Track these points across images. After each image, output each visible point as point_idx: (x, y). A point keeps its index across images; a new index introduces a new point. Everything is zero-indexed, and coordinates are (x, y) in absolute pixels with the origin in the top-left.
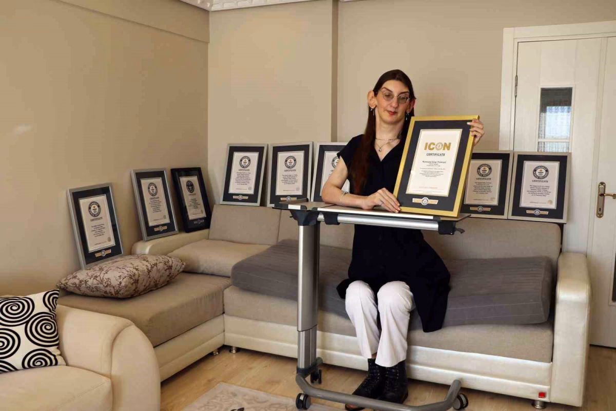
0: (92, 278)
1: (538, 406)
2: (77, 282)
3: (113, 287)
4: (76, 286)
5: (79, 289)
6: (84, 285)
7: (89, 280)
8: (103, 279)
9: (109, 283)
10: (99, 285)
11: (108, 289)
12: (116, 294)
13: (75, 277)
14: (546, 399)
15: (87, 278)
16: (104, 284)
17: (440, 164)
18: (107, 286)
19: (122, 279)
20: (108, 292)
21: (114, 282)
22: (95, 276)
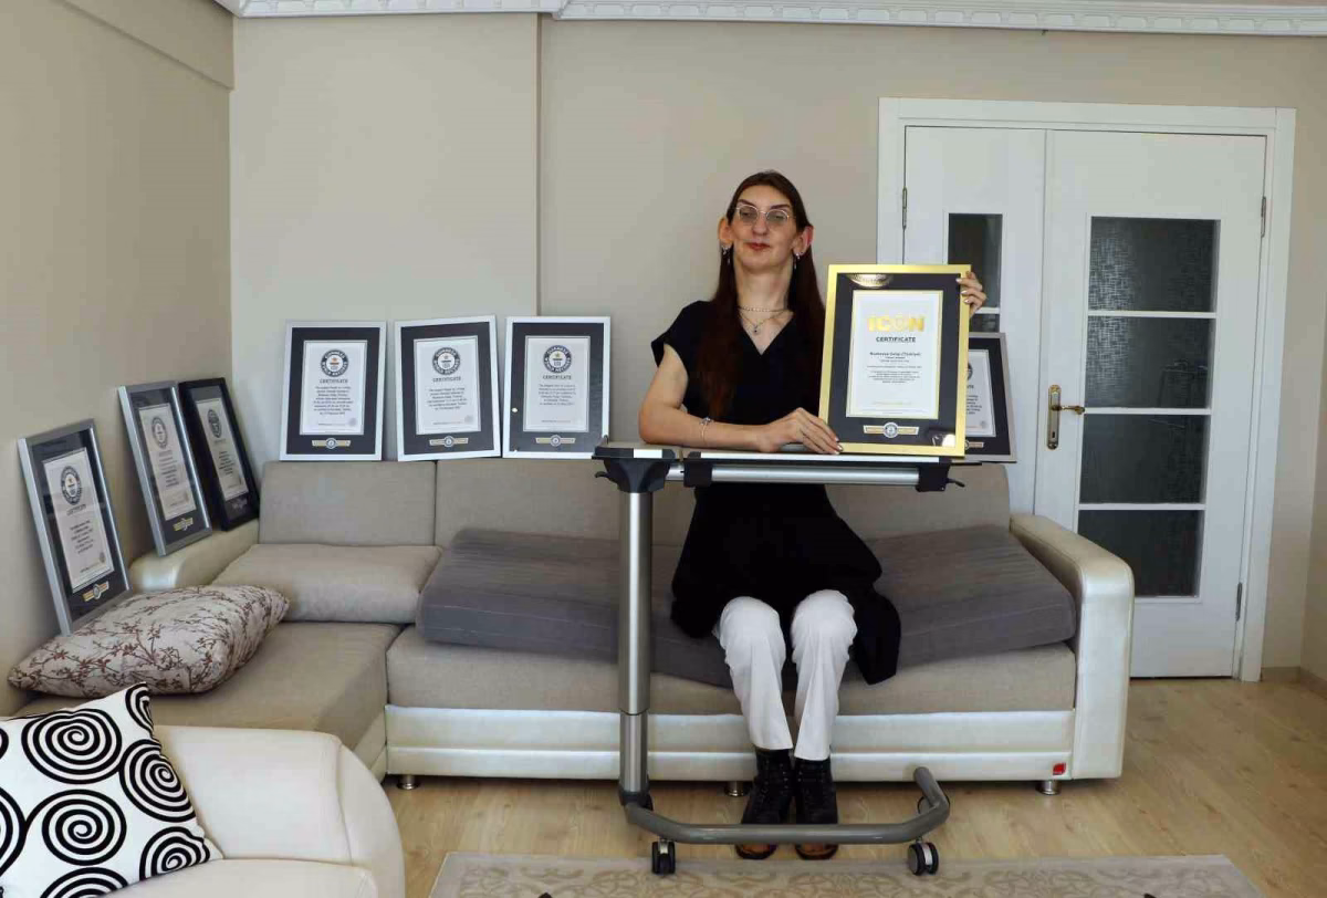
0: (121, 653)
1: (1049, 790)
2: (73, 666)
3: (189, 669)
4: (70, 676)
5: (80, 684)
6: (98, 672)
7: (110, 657)
8: (153, 651)
9: (176, 660)
10: (145, 668)
11: (171, 675)
12: (191, 685)
13: (62, 655)
14: (1065, 776)
15: (104, 654)
16: (159, 663)
17: (907, 358)
18: (168, 668)
19: (208, 647)
20: (169, 681)
21: (191, 656)
22: (126, 647)
